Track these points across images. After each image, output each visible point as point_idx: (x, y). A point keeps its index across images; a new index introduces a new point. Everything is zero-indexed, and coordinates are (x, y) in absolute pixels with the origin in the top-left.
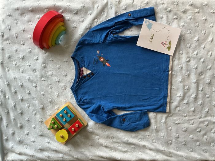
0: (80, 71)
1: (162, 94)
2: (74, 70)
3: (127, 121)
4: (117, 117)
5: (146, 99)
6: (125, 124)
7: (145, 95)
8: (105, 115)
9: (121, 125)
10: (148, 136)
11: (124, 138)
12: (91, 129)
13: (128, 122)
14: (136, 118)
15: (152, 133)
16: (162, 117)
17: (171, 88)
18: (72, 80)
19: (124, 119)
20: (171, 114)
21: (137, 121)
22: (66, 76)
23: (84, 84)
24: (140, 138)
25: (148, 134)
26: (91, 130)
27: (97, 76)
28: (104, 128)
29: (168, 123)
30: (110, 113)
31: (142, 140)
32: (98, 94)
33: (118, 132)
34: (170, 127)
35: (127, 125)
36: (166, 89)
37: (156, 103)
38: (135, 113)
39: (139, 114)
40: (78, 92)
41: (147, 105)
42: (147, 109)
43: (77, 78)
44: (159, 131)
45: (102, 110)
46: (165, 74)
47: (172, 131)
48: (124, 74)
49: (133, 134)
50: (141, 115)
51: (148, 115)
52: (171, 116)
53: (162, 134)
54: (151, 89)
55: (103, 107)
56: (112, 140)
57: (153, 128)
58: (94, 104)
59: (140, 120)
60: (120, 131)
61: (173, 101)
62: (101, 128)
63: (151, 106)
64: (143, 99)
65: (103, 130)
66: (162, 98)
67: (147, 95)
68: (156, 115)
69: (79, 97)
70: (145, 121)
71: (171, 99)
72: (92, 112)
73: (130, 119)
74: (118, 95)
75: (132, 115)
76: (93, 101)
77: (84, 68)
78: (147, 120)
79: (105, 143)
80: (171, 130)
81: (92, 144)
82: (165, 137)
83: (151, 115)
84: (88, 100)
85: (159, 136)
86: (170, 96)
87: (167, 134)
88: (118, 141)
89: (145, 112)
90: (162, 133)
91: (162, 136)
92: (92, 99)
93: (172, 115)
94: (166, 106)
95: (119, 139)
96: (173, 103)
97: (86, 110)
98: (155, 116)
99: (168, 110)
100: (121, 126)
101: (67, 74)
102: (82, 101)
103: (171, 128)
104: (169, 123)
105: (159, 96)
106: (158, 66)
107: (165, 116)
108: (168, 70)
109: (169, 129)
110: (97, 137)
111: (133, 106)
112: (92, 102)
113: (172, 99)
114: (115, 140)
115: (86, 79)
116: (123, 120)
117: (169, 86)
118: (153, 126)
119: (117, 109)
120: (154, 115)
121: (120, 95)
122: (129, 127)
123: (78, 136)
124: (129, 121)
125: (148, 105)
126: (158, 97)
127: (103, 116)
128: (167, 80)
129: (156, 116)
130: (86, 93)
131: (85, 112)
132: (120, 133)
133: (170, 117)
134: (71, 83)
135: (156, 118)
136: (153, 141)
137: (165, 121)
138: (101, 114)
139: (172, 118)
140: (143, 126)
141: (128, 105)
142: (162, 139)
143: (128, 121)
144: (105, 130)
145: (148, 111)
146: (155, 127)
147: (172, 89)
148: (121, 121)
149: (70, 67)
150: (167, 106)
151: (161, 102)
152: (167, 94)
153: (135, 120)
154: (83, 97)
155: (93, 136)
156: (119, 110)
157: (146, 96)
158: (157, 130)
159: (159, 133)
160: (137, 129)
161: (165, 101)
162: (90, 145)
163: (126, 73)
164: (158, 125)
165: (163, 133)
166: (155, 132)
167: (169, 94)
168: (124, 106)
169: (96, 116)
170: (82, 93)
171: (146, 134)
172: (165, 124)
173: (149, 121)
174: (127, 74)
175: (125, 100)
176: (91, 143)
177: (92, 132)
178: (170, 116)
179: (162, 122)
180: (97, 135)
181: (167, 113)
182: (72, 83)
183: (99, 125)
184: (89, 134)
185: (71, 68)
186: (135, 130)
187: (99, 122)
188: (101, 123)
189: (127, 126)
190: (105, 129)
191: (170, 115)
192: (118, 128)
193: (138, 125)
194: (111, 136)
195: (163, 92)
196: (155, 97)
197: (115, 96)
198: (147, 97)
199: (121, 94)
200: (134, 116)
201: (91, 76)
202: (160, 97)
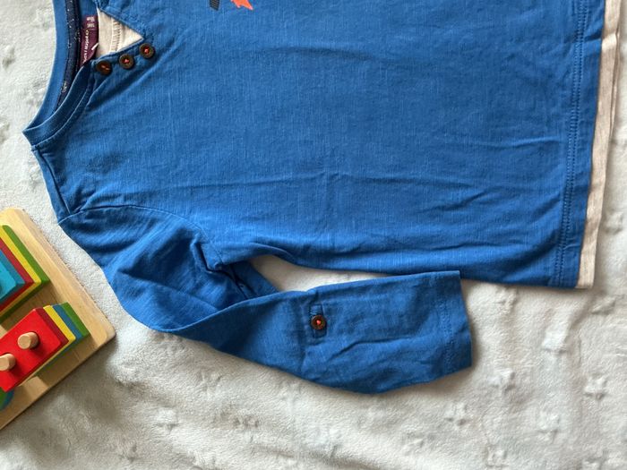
0: (82, 36)
1: (557, 178)
2: (52, 31)
3: (336, 327)
4: (280, 307)
5: (457, 207)
6: (322, 351)
7: (452, 179)
8: (213, 292)
9: (302, 350)
10: (462, 423)
11: (318, 431)
12: (128, 364)
13: (344, 337)
14: (388, 317)
15: (482, 409)
16: (549, 314)
17: (613, 142)
18: (37, 85)
19: (320, 316)
20: (608, 301)
21: (393, 333)
22: (8, 62)
23: (102, 109)
24: (411, 436)
25: (461, 414)
26: (130, 371)
27: (176, 63)
28: (204, 363)
29: (585, 352)
30: (238, 280)
31: (422, 444)
32: (180, 168)
33: (283, 392)
34: (596, 375)
35: (335, 356)
36: (584, 142)
37: (512, 226)
38: (384, 287)
39: (410, 294)
40: (68, 155)
41: (462, 240)
42: (462, 263)
43: (61, 75)
44: (530, 396)
45: (198, 262)
46: (581, 49)
47: (605, 400)
48: (327, 52)
49: (373, 411)
50: (418, 301)
51: (462, 303)
52: (607, 312)
53: (547, 421)
54: (485, 143)
55: (198, 245)
56: (247, 436)
57: (494, 380)
58: (152, 223)
59: (413, 330)
60: (299, 389)
61: (621, 219)
62: (188, 363)
63: (481, 244)
64: (440, 203)
65: (200, 378)
66: (555, 201)
67: (461, 181)
68: (515, 303)
69: (69, 182)
70: (446, 336)
71: (607, 210)
72: (138, 270)
73: (355, 320)
74: (290, 176)
75: (366, 298)
76: (147, 212)
77: (102, 17)
78: (453, 329)
79: (203, 451)
80: (601, 396)
81: (134, 449)
82: (561, 437)
83: (485, 301)
84: (119, 201)
85: (524, 429)
86: (608, 193)
87: (579, 419)
88: (284, 442)
89: (447, 279)
90: (543, 415)
91: (543, 432)
92: (144, 197)
93: (613, 304)
94: (581, 247)
95: (286, 432)
96: (619, 230)
97: (105, 258)
98: (507, 306)
99: (587, 276)
100: (302, 356)
101: (12, 51)
102: (85, 207)
103: (600, 381)
104: (589, 354)
105: (535, 185)
106: (533, 6)
107: (565, 307)
108: (597, 26)
109: (589, 388)
110: (165, 415)
111: (373, 241)
112: (142, 214)
113: (613, 210)
114: (264, 437)
115: (113, 81)
116: (312, 324)
117: (599, 124)
118: (493, 368)
119: (281, 256)
120: (503, 303)
121: (303, 176)
122: (345, 366)
123: (61, 401)
124: (351, 331)
125: (468, 239)
126: (530, 191)
127: (202, 299)
128: (592, 92)
129: (512, 310)
130: (110, 162)
131: (101, 272)
132: (294, 400)
133: (600, 318)
134: (31, 102)
135: (509, 319)
136: (486, 453)
137: (566, 340)
138: (190, 286)
139: (610, 323)
140: (429, 366)
141: (344, 238)
142: (544, 446)
143: (341, 332)
144: (214, 376)
145: (463, 276)
146: (507, 373)
147: (618, 150)
148: (299, 325)
149: (32, 14)
150: (585, 248)
151: (548, 223)
152: (589, 172)
153: (385, 324)
154: (96, 183)
155: (143, 408)
156: (296, 264)
157: (460, 186)
158: (516, 395)
159: (529, 412)
160: (396, 379)
161: (574, 215)
162: (122, 457)
163: (343, 45)
164: (525, 363)
165: (549, 411)
166: (501, 402)
167: (599, 178)
168: (323, 239)
169: (157, 292)
170: (91, 163)
171: (449, 413)
172: (564, 358)
173: (466, 334)
174: (346, 55)
175: (329, 206)
176: (129, 445)
177: (138, 384)
178: (597, 313)
179: (546, 343)
180: (163, 401)
181: (584, 290)
182: (38, 103)
183: (175, 350)
184: (117, 393)
185: (37, 20)
186: (382, 386)
187: (167, 326)
188: (176, 333)
189: (336, 361)
190: (212, 370)
191: (597, 308)
192: (281, 369)
193: (399, 354)
194: (243, 412)
195: (562, 160)
196: (513, 193)
197: (272, 183)
198: (461, 195)
199: (311, 176)
200: (379, 302)
201: (140, 61)
202: (540, 191)
